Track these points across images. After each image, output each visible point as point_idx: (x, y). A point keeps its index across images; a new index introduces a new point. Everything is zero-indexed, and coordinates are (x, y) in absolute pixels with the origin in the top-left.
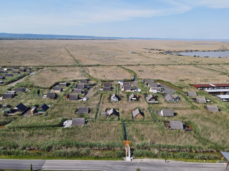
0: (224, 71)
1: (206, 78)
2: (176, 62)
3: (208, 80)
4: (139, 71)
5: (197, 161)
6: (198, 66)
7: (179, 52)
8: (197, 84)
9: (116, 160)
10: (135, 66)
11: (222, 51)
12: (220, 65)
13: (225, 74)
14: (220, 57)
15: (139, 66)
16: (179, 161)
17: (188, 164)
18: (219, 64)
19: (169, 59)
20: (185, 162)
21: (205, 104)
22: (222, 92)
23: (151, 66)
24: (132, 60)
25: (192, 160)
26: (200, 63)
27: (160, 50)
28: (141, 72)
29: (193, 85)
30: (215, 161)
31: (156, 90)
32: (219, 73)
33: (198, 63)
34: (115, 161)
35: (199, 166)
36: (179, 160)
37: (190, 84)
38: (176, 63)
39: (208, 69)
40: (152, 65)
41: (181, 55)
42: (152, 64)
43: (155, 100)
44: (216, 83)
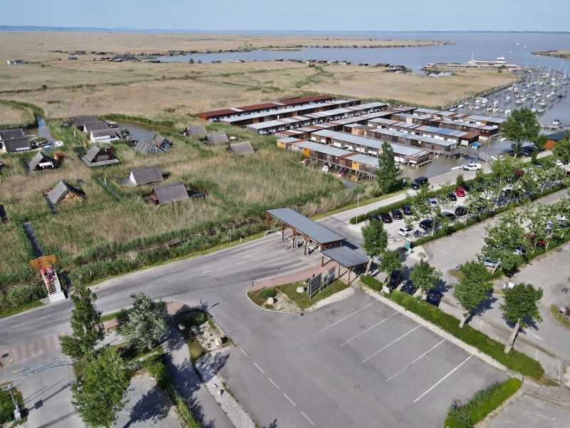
0: (255, 84)
1: (222, 100)
2: (149, 75)
3: (225, 102)
4: (50, 102)
5: (228, 246)
6: (201, 79)
7: (153, 56)
8: (204, 112)
9: (16, 313)
10: (34, 93)
11: (246, 50)
12: (245, 75)
13: (256, 89)
14: (243, 62)
15: (47, 90)
16: (191, 258)
17: (209, 257)
18: (243, 74)
19: (131, 71)
20: (203, 254)
21: (227, 143)
22: (256, 119)
23: (84, 88)
24: (19, 80)
25: (217, 247)
26: (205, 74)
27: (103, 53)
28: (57, 105)
29: (196, 116)
30: (260, 235)
31: (108, 137)
32: (246, 88)
33: (202, 75)
34: (15, 315)
35: (232, 252)
36: (189, 257)
37: (189, 114)
38: (150, 78)
39: (224, 83)
40: (88, 86)
41: (159, 62)
42: (84, 83)
43: (111, 159)
44: (243, 105)
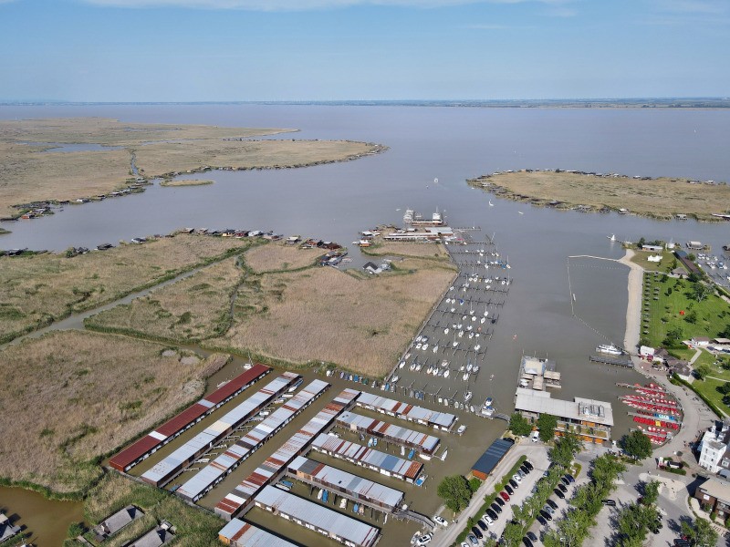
0: (167, 329)
14: (141, 240)
26: (95, 297)
32: (158, 348)
33: (91, 302)
